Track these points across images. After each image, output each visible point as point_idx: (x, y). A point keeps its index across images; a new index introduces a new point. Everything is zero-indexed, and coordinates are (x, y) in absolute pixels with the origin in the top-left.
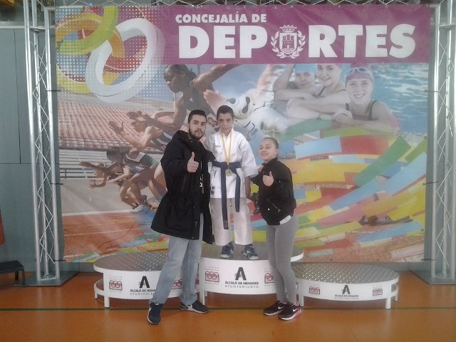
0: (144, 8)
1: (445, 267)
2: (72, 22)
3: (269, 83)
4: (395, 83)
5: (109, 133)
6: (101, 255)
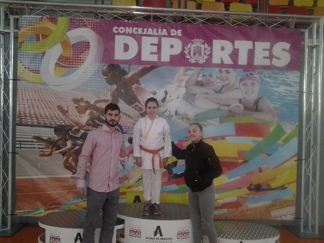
0: (89, 20)
1: (310, 224)
2: (32, 28)
3: (182, 81)
4: (275, 85)
5: (57, 115)
6: (45, 210)
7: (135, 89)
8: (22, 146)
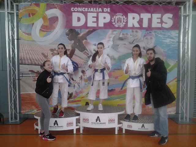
1: (184, 117)
3: (111, 37)
4: (164, 38)
5: (41, 58)
6: (37, 111)
7: (84, 43)
8: (23, 76)
